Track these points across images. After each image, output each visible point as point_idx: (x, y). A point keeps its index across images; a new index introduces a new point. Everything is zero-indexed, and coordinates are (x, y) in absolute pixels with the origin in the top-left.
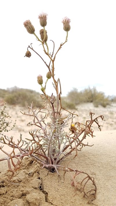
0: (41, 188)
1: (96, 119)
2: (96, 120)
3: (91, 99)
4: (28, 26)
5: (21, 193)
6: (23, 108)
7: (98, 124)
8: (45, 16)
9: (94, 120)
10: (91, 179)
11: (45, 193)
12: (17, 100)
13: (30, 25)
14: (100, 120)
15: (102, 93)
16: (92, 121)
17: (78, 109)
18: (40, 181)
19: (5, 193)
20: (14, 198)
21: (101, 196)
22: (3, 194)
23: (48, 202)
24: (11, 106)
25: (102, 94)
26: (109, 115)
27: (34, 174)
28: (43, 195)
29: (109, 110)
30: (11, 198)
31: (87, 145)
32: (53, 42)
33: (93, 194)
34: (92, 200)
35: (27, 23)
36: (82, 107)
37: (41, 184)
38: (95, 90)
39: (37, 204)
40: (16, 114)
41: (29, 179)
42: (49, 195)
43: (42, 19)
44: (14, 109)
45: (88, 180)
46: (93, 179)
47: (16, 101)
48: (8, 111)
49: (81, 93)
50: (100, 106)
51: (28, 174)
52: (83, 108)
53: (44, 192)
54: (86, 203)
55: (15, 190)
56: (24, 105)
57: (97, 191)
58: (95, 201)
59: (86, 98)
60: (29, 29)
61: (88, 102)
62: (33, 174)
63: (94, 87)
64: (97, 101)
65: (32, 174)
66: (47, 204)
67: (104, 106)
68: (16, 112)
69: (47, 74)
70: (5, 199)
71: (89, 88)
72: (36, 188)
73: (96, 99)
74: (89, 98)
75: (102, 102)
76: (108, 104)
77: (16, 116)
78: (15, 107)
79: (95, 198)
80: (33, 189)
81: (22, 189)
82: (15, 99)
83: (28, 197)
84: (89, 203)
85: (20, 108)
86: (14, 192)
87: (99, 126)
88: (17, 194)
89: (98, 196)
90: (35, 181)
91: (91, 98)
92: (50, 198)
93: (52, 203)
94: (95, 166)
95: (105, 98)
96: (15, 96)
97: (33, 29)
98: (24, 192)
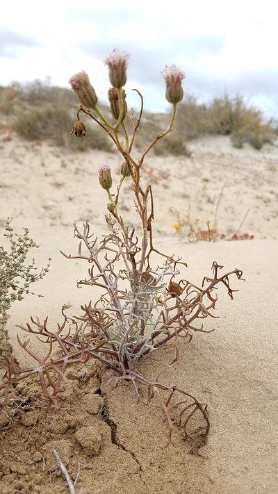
0: (104, 414)
1: (224, 277)
2: (224, 279)
3: (228, 127)
4: (80, 92)
5: (66, 425)
6: (58, 149)
7: (228, 286)
8: (122, 62)
9: (221, 280)
10: (201, 409)
11: (112, 423)
12: (44, 128)
13: (86, 89)
14: (233, 279)
15: (257, 111)
16: (216, 281)
17: (193, 155)
18: (101, 399)
19: (34, 423)
20: (52, 435)
21: (217, 439)
22: (32, 425)
23: (116, 444)
24: (29, 144)
25: (256, 115)
26: (267, 173)
27: (91, 381)
28: (108, 428)
29: (268, 156)
30: (47, 434)
31: (201, 330)
32: (140, 95)
33: (202, 435)
34: (199, 447)
35: (79, 82)
36: (203, 145)
37: (104, 406)
38: (239, 103)
39: (96, 450)
40: (43, 165)
41: (81, 391)
42: (118, 430)
43: (115, 72)
44: (37, 152)
45: (195, 410)
46: (204, 407)
47: (42, 131)
48: (23, 156)
49: (205, 109)
50: (247, 145)
51: (76, 378)
52: (204, 150)
53: (109, 422)
54: (186, 452)
55: (55, 417)
56: (60, 143)
57: (211, 429)
58: (205, 448)
59: (215, 123)
60: (84, 100)
61: (219, 132)
62: (89, 379)
63: (237, 95)
64: (241, 131)
65: (85, 379)
66: (114, 447)
67: (257, 146)
68: (43, 160)
69: (123, 167)
70: (36, 436)
71: (226, 97)
72: (93, 414)
73: (239, 127)
74: (222, 124)
75: (253, 135)
76: (266, 141)
77: (42, 171)
78: (38, 147)
79: (205, 443)
80: (87, 415)
81: (68, 417)
82: (39, 125)
83: (80, 434)
84: (192, 452)
85: (51, 149)
86: (53, 424)
87: (230, 291)
88: (58, 427)
89: (212, 439)
90: (92, 400)
91: (228, 123)
92: (120, 437)
93: (124, 446)
94: (213, 374)
95: (263, 123)
96: (39, 118)
97: (93, 101)
98: (72, 424)
